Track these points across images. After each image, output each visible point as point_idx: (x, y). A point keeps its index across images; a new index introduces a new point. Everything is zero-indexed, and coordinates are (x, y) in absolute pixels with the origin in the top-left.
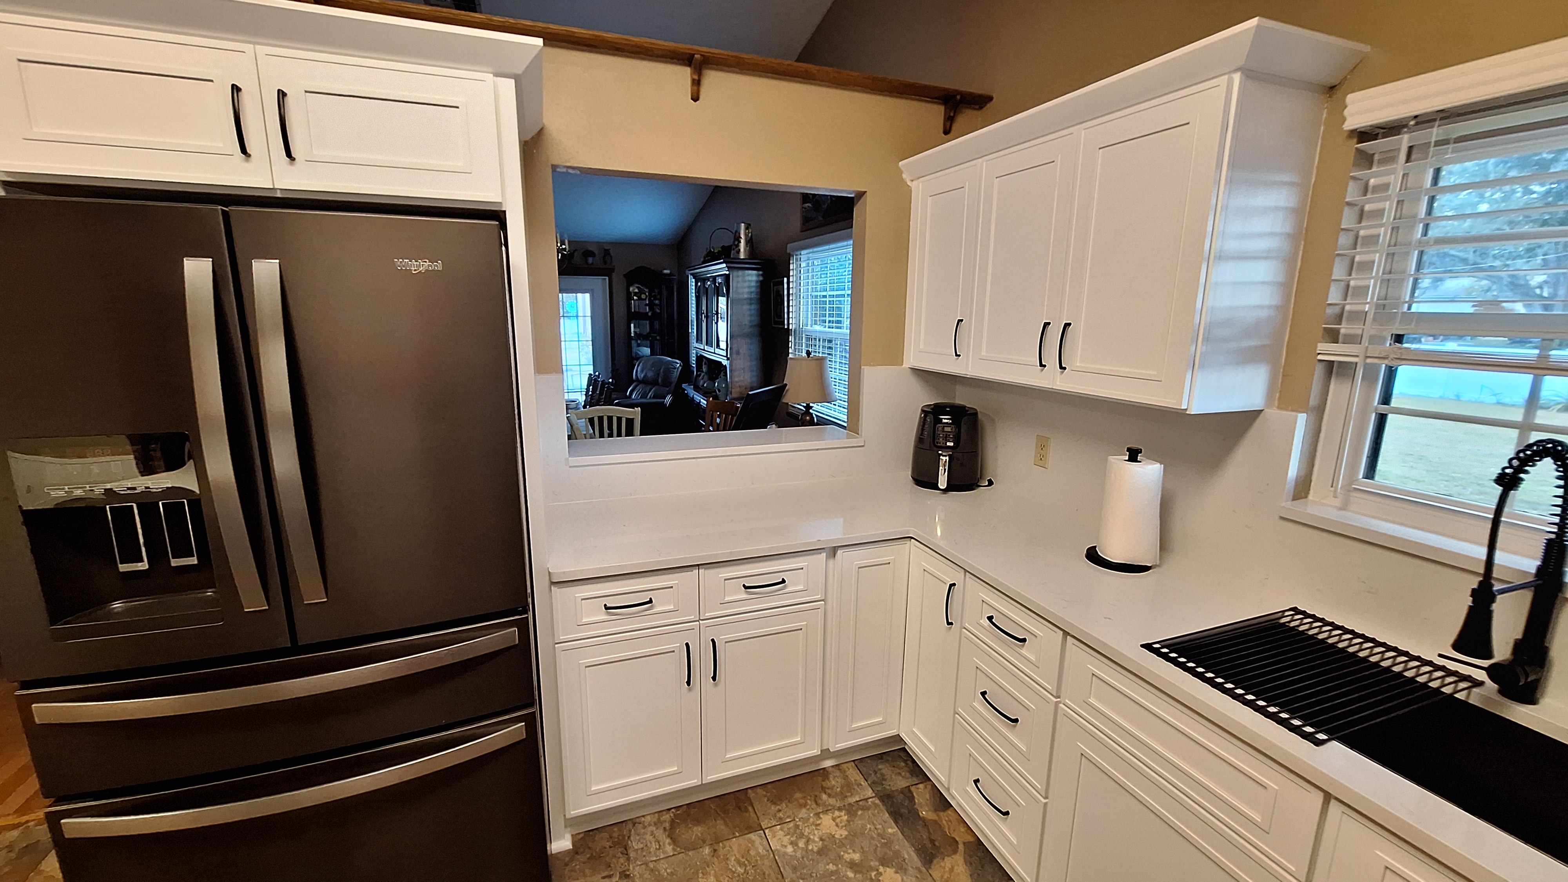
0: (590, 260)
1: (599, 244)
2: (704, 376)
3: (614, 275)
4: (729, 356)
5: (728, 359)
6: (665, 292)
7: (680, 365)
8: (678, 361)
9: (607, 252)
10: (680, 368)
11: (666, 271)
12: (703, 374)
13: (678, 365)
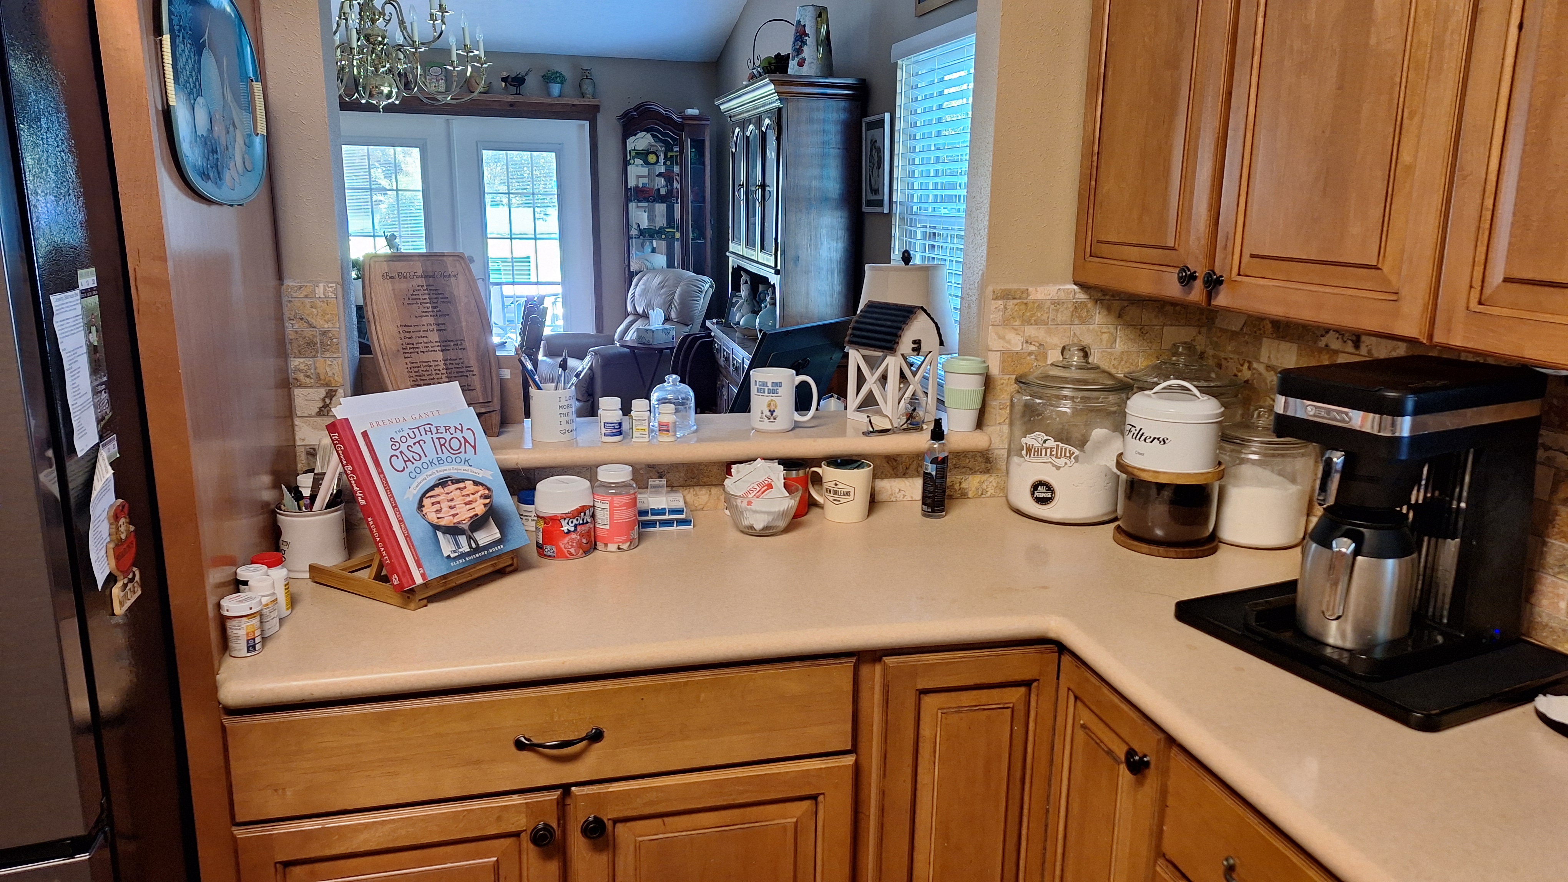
0: (556, 89)
1: (574, 59)
2: (742, 305)
3: (600, 118)
4: (779, 268)
5: (777, 272)
6: (689, 151)
7: (711, 286)
8: (706, 278)
9: (585, 76)
10: (711, 291)
11: (690, 112)
12: (741, 301)
13: (708, 285)
